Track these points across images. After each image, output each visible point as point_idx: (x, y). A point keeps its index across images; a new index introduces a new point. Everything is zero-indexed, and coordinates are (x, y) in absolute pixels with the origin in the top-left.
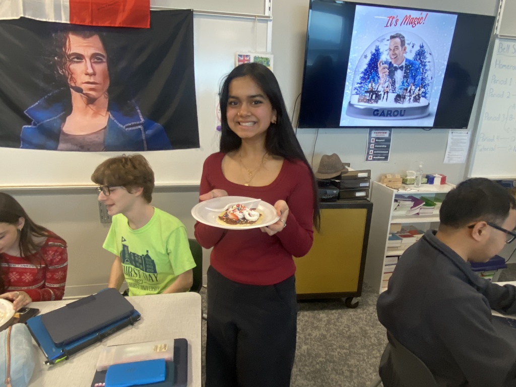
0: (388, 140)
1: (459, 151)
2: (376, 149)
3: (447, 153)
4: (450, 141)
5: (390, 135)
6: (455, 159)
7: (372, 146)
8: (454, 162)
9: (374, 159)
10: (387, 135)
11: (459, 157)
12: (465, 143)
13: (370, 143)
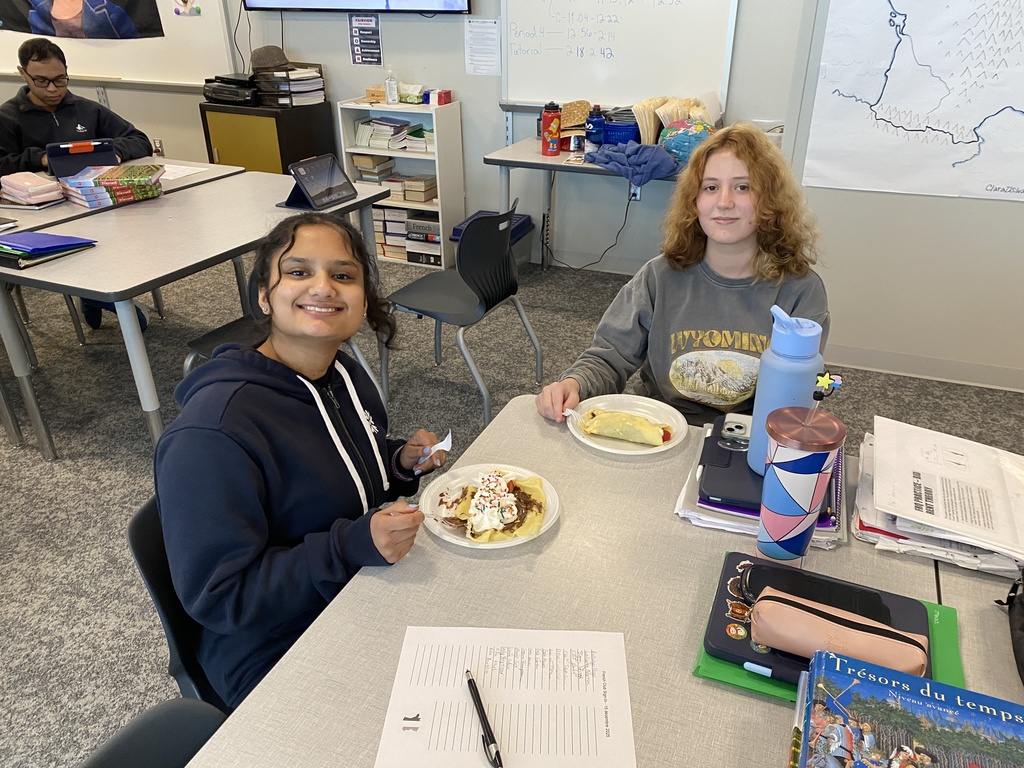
0: (376, 32)
1: (488, 53)
2: (363, 46)
3: (467, 57)
4: (467, 36)
5: (377, 23)
6: (483, 67)
7: (356, 40)
8: (484, 73)
9: (364, 62)
10: (373, 25)
11: (490, 63)
12: (494, 39)
13: (352, 36)
